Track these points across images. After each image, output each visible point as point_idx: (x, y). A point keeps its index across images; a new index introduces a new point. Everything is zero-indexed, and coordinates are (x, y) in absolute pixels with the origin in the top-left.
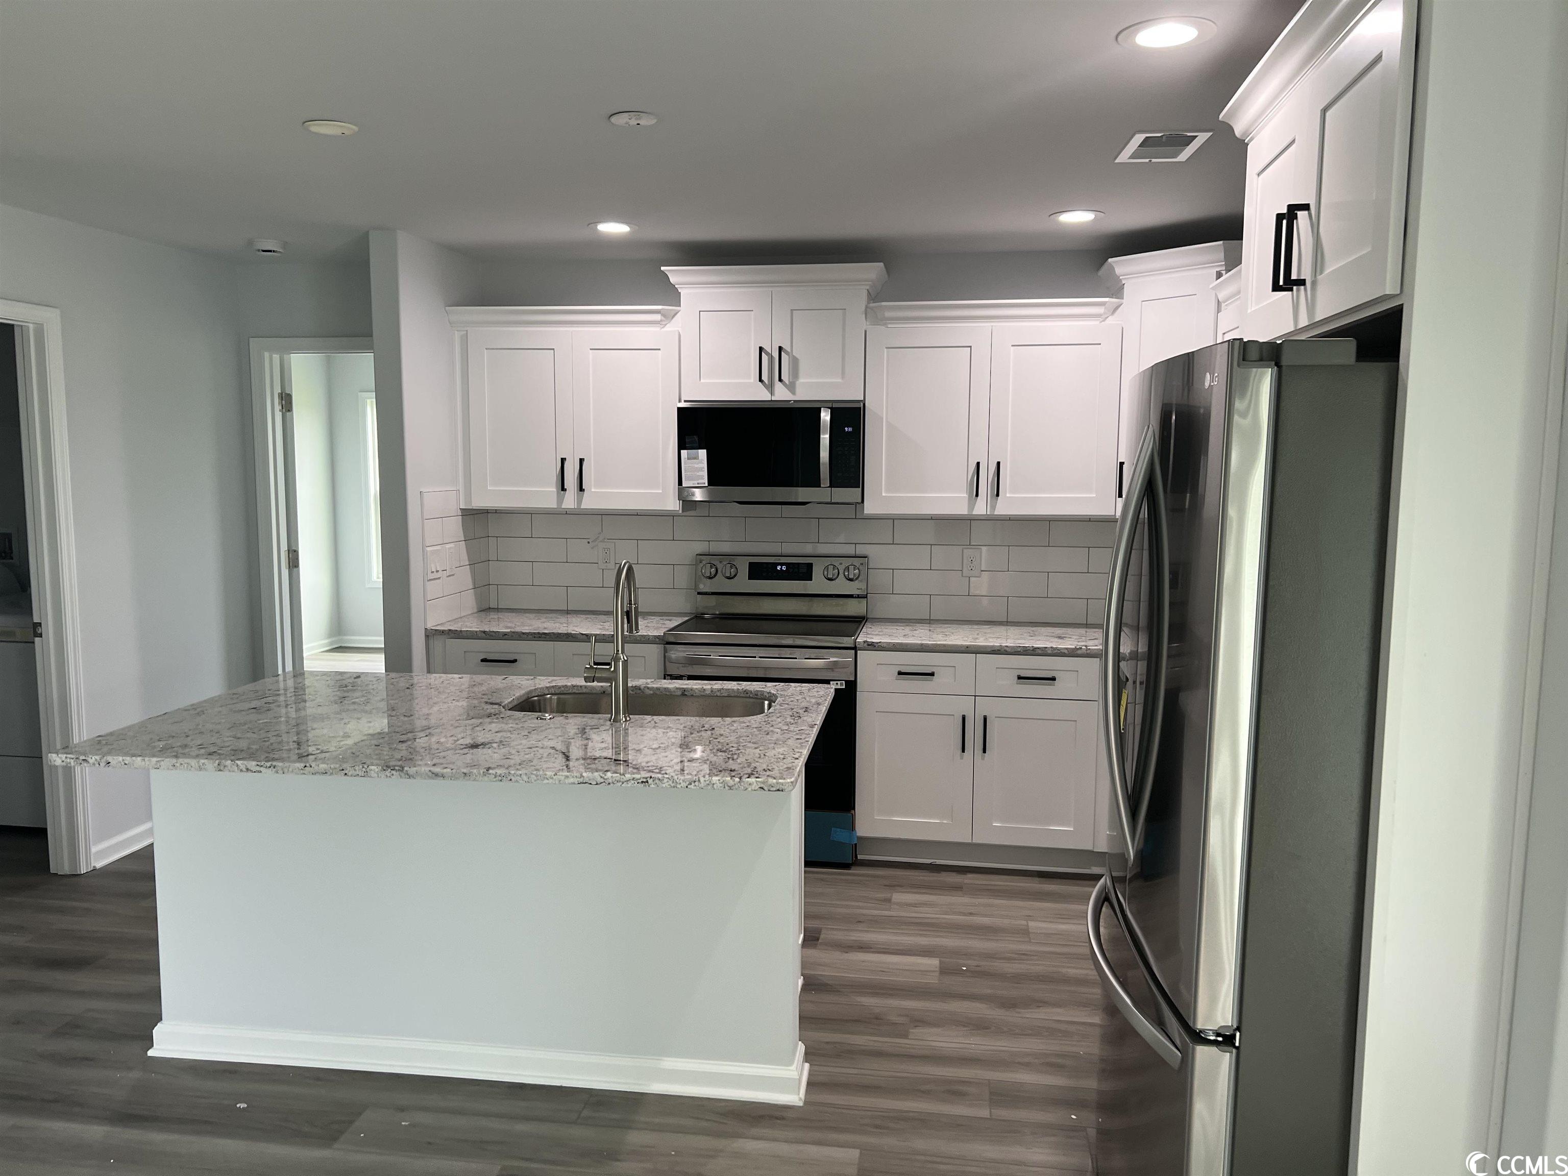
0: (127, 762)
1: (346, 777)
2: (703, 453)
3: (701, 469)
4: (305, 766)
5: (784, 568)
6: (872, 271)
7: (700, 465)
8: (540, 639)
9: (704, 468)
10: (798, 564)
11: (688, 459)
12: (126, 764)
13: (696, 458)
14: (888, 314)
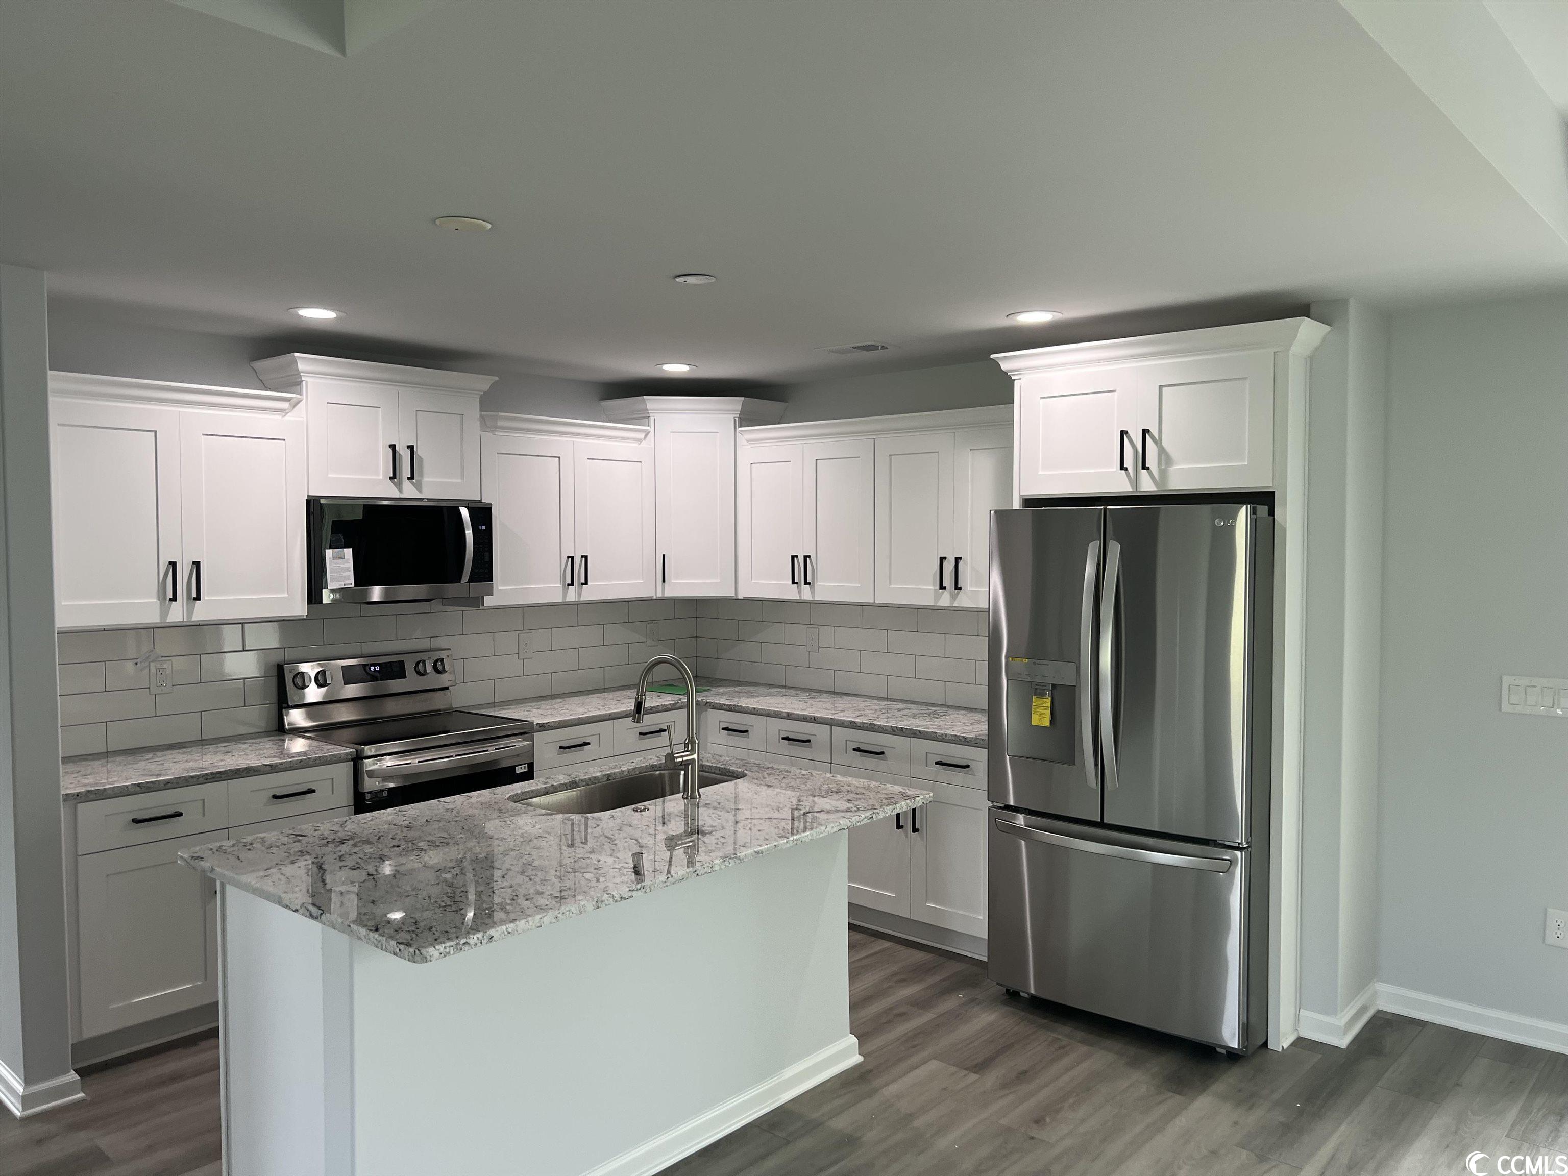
0: (510, 930)
1: (698, 877)
2: (348, 552)
3: (347, 570)
4: (668, 878)
5: (377, 668)
6: (484, 383)
7: (346, 565)
8: (214, 780)
9: (350, 568)
10: (391, 663)
11: (334, 558)
12: (509, 933)
13: (342, 558)
14: (500, 423)
